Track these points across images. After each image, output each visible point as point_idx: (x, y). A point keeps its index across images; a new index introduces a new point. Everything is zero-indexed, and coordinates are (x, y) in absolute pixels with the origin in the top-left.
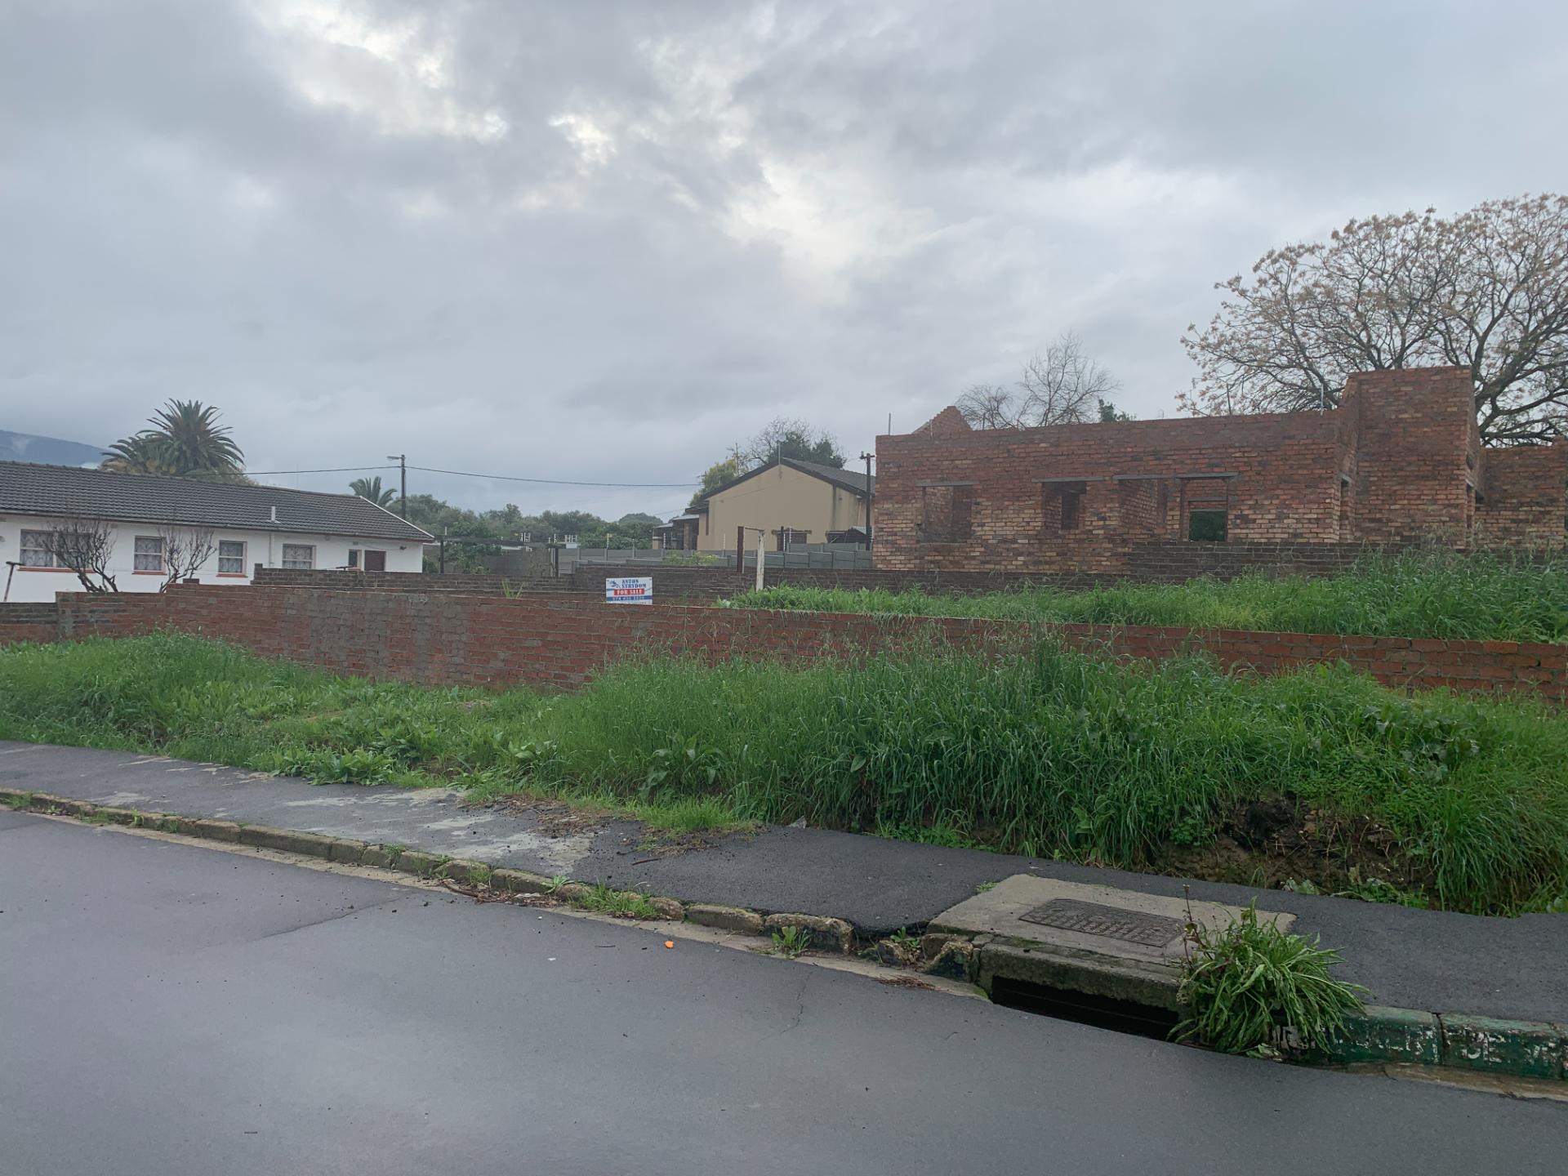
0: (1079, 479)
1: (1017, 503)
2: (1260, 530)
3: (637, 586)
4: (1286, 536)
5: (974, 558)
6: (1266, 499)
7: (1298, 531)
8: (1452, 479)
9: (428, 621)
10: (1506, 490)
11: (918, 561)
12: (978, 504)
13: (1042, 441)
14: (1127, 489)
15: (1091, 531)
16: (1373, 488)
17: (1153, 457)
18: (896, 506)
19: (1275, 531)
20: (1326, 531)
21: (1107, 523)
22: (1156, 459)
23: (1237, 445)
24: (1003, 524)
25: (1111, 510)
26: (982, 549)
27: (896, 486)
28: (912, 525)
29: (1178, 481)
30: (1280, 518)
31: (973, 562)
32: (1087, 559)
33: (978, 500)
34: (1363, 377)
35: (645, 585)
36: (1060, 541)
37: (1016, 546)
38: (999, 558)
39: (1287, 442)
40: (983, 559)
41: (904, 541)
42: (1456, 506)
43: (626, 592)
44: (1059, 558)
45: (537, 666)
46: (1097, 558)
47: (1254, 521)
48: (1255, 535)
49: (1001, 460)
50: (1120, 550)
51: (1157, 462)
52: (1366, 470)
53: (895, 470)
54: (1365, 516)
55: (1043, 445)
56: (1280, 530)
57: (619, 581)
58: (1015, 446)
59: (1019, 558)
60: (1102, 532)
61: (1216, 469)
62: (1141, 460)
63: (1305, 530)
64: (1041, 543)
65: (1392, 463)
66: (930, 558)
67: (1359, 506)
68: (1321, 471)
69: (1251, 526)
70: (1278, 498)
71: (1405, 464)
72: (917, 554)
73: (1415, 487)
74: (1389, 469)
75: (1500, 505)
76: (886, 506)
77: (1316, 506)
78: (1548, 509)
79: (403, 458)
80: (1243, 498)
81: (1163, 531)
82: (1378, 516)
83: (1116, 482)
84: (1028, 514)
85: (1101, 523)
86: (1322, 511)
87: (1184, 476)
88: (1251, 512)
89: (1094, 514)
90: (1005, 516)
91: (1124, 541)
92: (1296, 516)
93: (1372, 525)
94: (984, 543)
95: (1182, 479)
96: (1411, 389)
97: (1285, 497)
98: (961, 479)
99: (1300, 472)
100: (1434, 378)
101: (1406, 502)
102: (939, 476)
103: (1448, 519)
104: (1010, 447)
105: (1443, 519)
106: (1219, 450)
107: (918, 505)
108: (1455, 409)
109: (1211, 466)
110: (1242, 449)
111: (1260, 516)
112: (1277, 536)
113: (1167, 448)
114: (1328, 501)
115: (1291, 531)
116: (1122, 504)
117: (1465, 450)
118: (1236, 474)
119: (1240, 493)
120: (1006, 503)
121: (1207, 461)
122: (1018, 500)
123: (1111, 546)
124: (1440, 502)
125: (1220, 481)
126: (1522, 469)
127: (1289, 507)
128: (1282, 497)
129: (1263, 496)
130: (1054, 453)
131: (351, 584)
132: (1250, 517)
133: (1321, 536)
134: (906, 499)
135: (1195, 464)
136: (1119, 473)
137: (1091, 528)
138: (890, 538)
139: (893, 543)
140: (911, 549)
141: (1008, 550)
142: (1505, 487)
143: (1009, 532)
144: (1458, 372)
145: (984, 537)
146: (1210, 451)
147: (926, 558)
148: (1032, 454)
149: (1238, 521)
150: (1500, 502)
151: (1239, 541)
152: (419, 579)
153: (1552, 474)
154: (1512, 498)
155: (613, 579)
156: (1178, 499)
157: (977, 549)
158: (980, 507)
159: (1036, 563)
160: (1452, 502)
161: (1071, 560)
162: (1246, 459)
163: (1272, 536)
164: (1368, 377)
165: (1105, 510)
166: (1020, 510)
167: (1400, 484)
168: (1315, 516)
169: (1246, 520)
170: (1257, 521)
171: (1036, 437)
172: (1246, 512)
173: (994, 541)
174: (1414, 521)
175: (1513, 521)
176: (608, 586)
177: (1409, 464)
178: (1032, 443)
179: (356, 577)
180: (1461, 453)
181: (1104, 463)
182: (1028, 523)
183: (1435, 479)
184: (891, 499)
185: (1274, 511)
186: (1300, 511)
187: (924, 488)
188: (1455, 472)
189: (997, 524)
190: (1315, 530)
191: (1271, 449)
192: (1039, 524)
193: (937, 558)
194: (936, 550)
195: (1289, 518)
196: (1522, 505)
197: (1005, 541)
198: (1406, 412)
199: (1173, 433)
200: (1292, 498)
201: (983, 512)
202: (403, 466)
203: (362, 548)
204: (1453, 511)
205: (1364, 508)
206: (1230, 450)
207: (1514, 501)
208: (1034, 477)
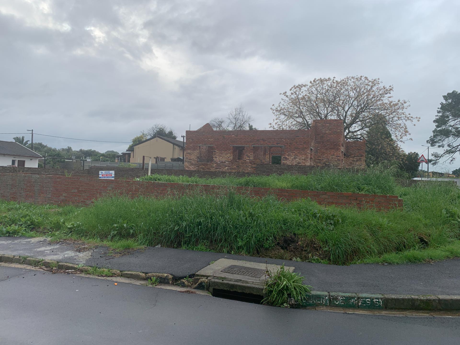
0: (242, 146)
1: (226, 152)
2: (290, 162)
3: (109, 173)
4: (296, 163)
6: (291, 153)
8: (338, 149)
9: (39, 183)
11: (197, 168)
13: (233, 135)
14: (255, 149)
15: (245, 160)
16: (319, 151)
17: (262, 140)
18: (191, 151)
20: (307, 162)
21: (250, 158)
22: (264, 141)
23: (284, 138)
24: (222, 158)
25: (251, 155)
26: (216, 165)
27: (191, 145)
28: (196, 157)
30: (295, 158)
31: (213, 168)
32: (244, 168)
33: (215, 151)
34: (317, 121)
35: (112, 173)
36: (237, 163)
37: (225, 164)
38: (220, 167)
39: (297, 138)
40: (216, 167)
41: (194, 162)
42: (339, 156)
43: (106, 175)
44: (237, 168)
45: (76, 198)
46: (247, 168)
48: (288, 163)
49: (222, 139)
50: (253, 166)
52: (317, 146)
53: (192, 141)
54: (316, 158)
57: (103, 172)
59: (226, 167)
60: (248, 161)
61: (278, 145)
62: (259, 141)
63: (301, 162)
64: (232, 164)
65: (323, 145)
66: (201, 167)
67: (315, 156)
68: (305, 146)
71: (327, 145)
72: (197, 166)
73: (329, 151)
75: (350, 156)
76: (188, 151)
77: (304, 155)
78: (361, 158)
79: (32, 130)
81: (265, 161)
84: (229, 155)
86: (306, 157)
87: (270, 146)
89: (246, 156)
90: (222, 155)
91: (254, 163)
92: (299, 158)
93: (318, 161)
94: (216, 163)
96: (328, 125)
98: (210, 144)
99: (300, 146)
100: (334, 122)
101: (327, 155)
102: (204, 143)
104: (224, 136)
105: (336, 160)
106: (279, 139)
107: (198, 151)
108: (339, 131)
110: (286, 139)
112: (294, 163)
113: (266, 138)
114: (307, 154)
115: (298, 162)
116: (254, 153)
117: (341, 142)
118: (284, 146)
119: (285, 151)
120: (223, 152)
121: (276, 142)
123: (251, 165)
124: (335, 155)
125: (280, 148)
126: (355, 147)
127: (297, 155)
128: (295, 153)
130: (236, 138)
131: (12, 171)
134: (194, 149)
135: (273, 143)
136: (253, 145)
138: (189, 161)
139: (190, 162)
140: (196, 164)
141: (223, 165)
142: (351, 152)
143: (223, 160)
144: (340, 121)
145: (216, 161)
146: (277, 139)
147: (200, 167)
148: (230, 138)
149: (284, 159)
150: (350, 155)
151: (284, 164)
152: (37, 170)
153: (362, 149)
154: (352, 155)
155: (101, 171)
156: (269, 152)
157: (214, 165)
158: (215, 153)
159: (230, 169)
161: (240, 168)
162: (286, 142)
164: (318, 121)
165: (249, 154)
166: (227, 154)
167: (325, 150)
168: (304, 158)
169: (286, 159)
170: (289, 159)
171: (231, 133)
172: (286, 157)
173: (219, 163)
174: (329, 160)
175: (353, 161)
176: (100, 173)
178: (230, 135)
179: (14, 168)
180: (340, 142)
181: (249, 142)
182: (229, 157)
183: (334, 149)
184: (190, 149)
185: (293, 156)
187: (200, 146)
189: (220, 158)
190: (304, 162)
191: (293, 140)
192: (232, 158)
193: (203, 167)
194: (203, 164)
195: (297, 158)
196: (355, 156)
197: (222, 162)
199: (268, 134)
202: (32, 133)
203: (17, 159)
204: (338, 158)
208: (231, 145)
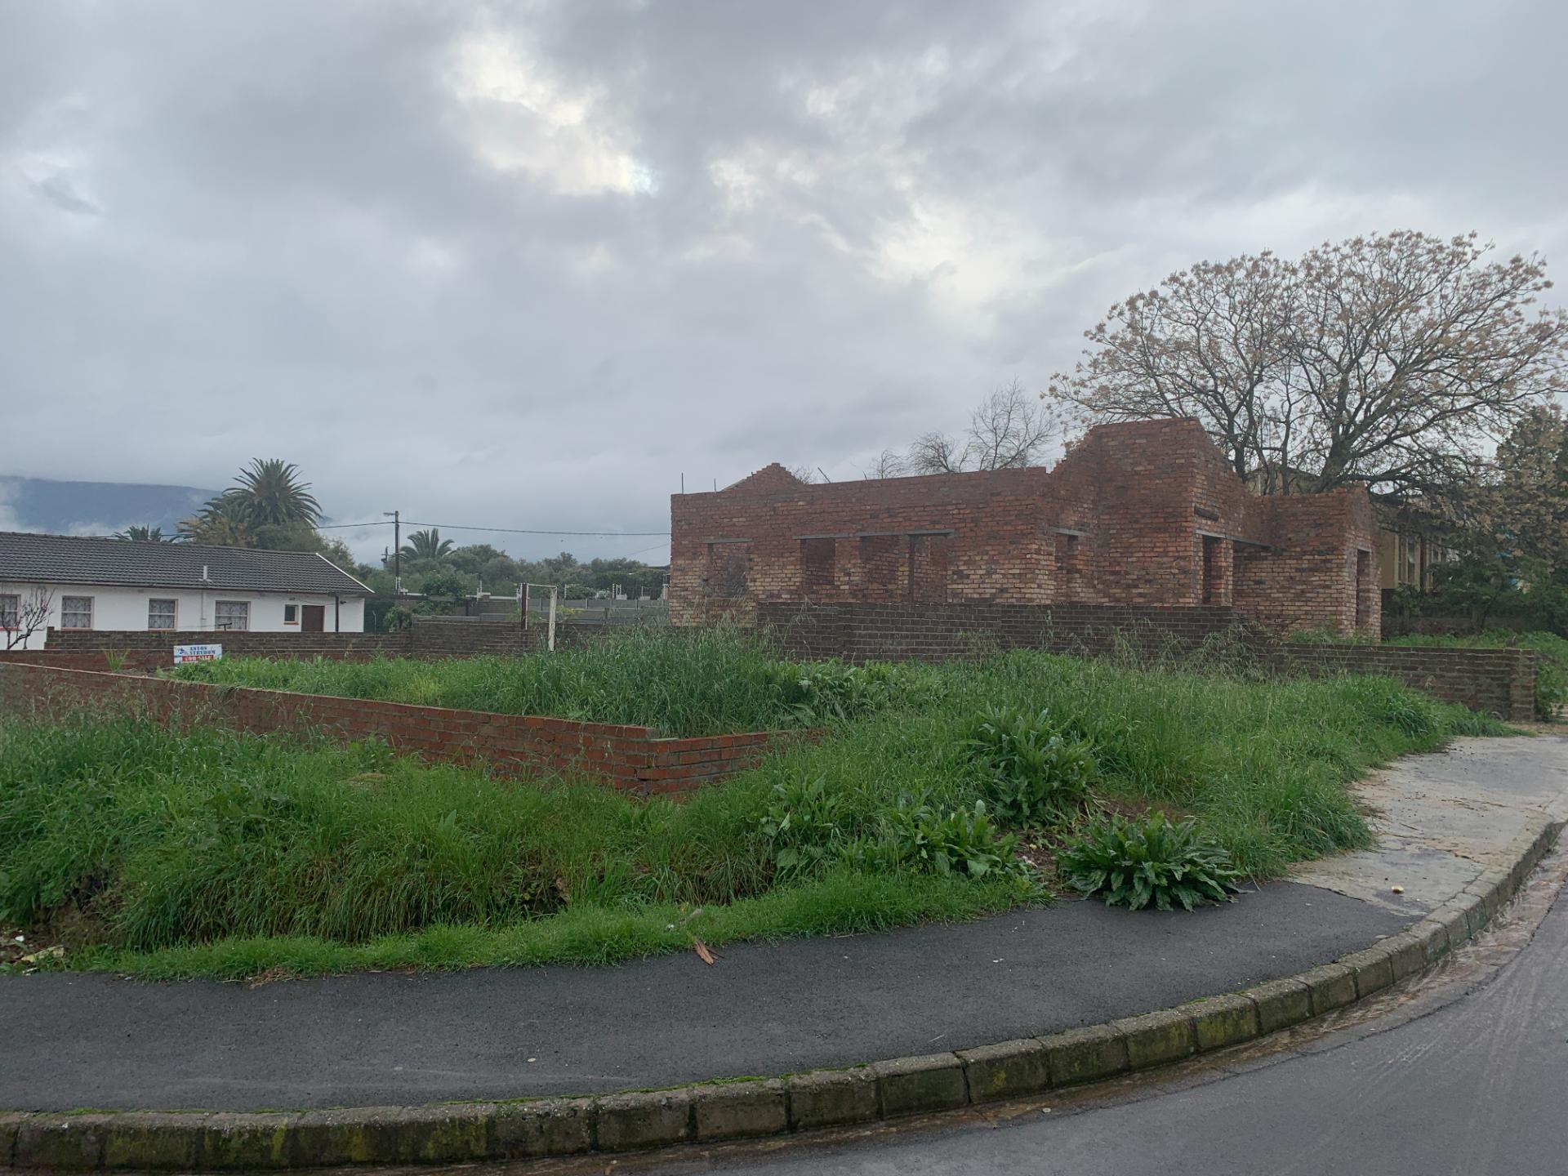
0: (828, 536)
1: (781, 559)
2: (973, 586)
3: (205, 652)
4: (994, 591)
5: (747, 613)
6: (978, 554)
7: (1005, 586)
8: (1181, 532)
10: (1290, 539)
11: (704, 615)
12: (750, 560)
13: (800, 499)
15: (838, 586)
16: (1113, 541)
17: (886, 515)
18: (688, 562)
19: (985, 586)
20: (1028, 586)
21: (852, 578)
22: (891, 516)
23: (954, 502)
24: (770, 580)
25: (854, 566)
26: (754, 604)
27: (686, 543)
28: (699, 581)
29: (908, 538)
30: (989, 573)
31: (746, 616)
33: (751, 557)
34: (1104, 430)
35: (214, 652)
36: (815, 596)
37: (780, 600)
39: (994, 499)
41: (693, 596)
42: (1184, 558)
43: (195, 658)
47: (968, 576)
48: (969, 590)
51: (889, 520)
52: (1107, 522)
53: (686, 527)
54: (1106, 569)
55: (801, 503)
56: (989, 586)
57: (187, 648)
58: (780, 504)
60: (847, 587)
61: (937, 526)
62: (878, 517)
63: (1009, 586)
64: (800, 598)
65: (1128, 516)
66: (713, 612)
67: (1101, 559)
68: (1022, 527)
69: (965, 581)
70: (987, 554)
71: (1139, 516)
72: (703, 609)
73: (1150, 539)
74: (1127, 521)
75: (1285, 554)
76: (679, 562)
77: (1018, 561)
78: (1328, 557)
79: (397, 514)
80: (959, 554)
82: (1117, 568)
83: (858, 539)
84: (790, 570)
85: (847, 578)
86: (1024, 566)
87: (911, 533)
88: (966, 567)
89: (841, 570)
90: (772, 572)
91: (864, 596)
92: (1003, 571)
93: (1112, 578)
94: (755, 598)
95: (910, 535)
96: (1144, 441)
97: (993, 553)
98: (738, 536)
99: (1005, 528)
100: (1164, 430)
101: (1141, 554)
102: (720, 533)
103: (1177, 571)
104: (775, 505)
105: (1173, 571)
106: (939, 508)
107: (703, 561)
108: (1183, 461)
109: (934, 523)
110: (959, 506)
111: (973, 572)
112: (987, 591)
113: (898, 505)
114: (1028, 556)
115: (998, 586)
116: (867, 560)
117: (1192, 502)
118: (953, 530)
119: (956, 549)
120: (773, 559)
121: (928, 518)
122: (782, 557)
124: (1171, 554)
126: (1306, 518)
127: (996, 562)
128: (990, 553)
129: (976, 553)
130: (810, 511)
132: (965, 572)
133: (1023, 590)
134: (695, 556)
135: (919, 521)
136: (861, 530)
137: (839, 583)
139: (685, 597)
140: (699, 604)
142: (1290, 536)
143: (775, 587)
144: (1185, 424)
145: (755, 593)
146: (932, 509)
147: (711, 612)
148: (793, 512)
149: (955, 577)
153: (1331, 522)
154: (1295, 547)
155: (180, 647)
156: (907, 555)
158: (752, 563)
160: (1181, 554)
162: (961, 516)
163: (982, 591)
165: (849, 566)
166: (784, 566)
167: (1137, 536)
168: (1018, 571)
169: (961, 576)
170: (971, 577)
171: (796, 495)
172: (962, 568)
173: (764, 597)
174: (1148, 574)
175: (1297, 570)
176: (176, 653)
177: (1144, 516)
178: (793, 501)
180: (1188, 505)
181: (849, 521)
182: (790, 578)
183: (1166, 531)
184: (683, 555)
185: (983, 567)
186: (1005, 566)
187: (710, 546)
188: (1184, 524)
189: (767, 580)
190: (1017, 585)
191: (981, 506)
192: (798, 579)
193: (719, 612)
194: (718, 604)
195: (996, 573)
196: (1305, 553)
197: (772, 596)
198: (1140, 464)
199: (902, 491)
200: (1000, 554)
201: (755, 568)
202: (397, 521)
203: (300, 603)
204: (1182, 563)
205: (1105, 561)
206: (949, 508)
207: (1298, 549)
208: (795, 534)
